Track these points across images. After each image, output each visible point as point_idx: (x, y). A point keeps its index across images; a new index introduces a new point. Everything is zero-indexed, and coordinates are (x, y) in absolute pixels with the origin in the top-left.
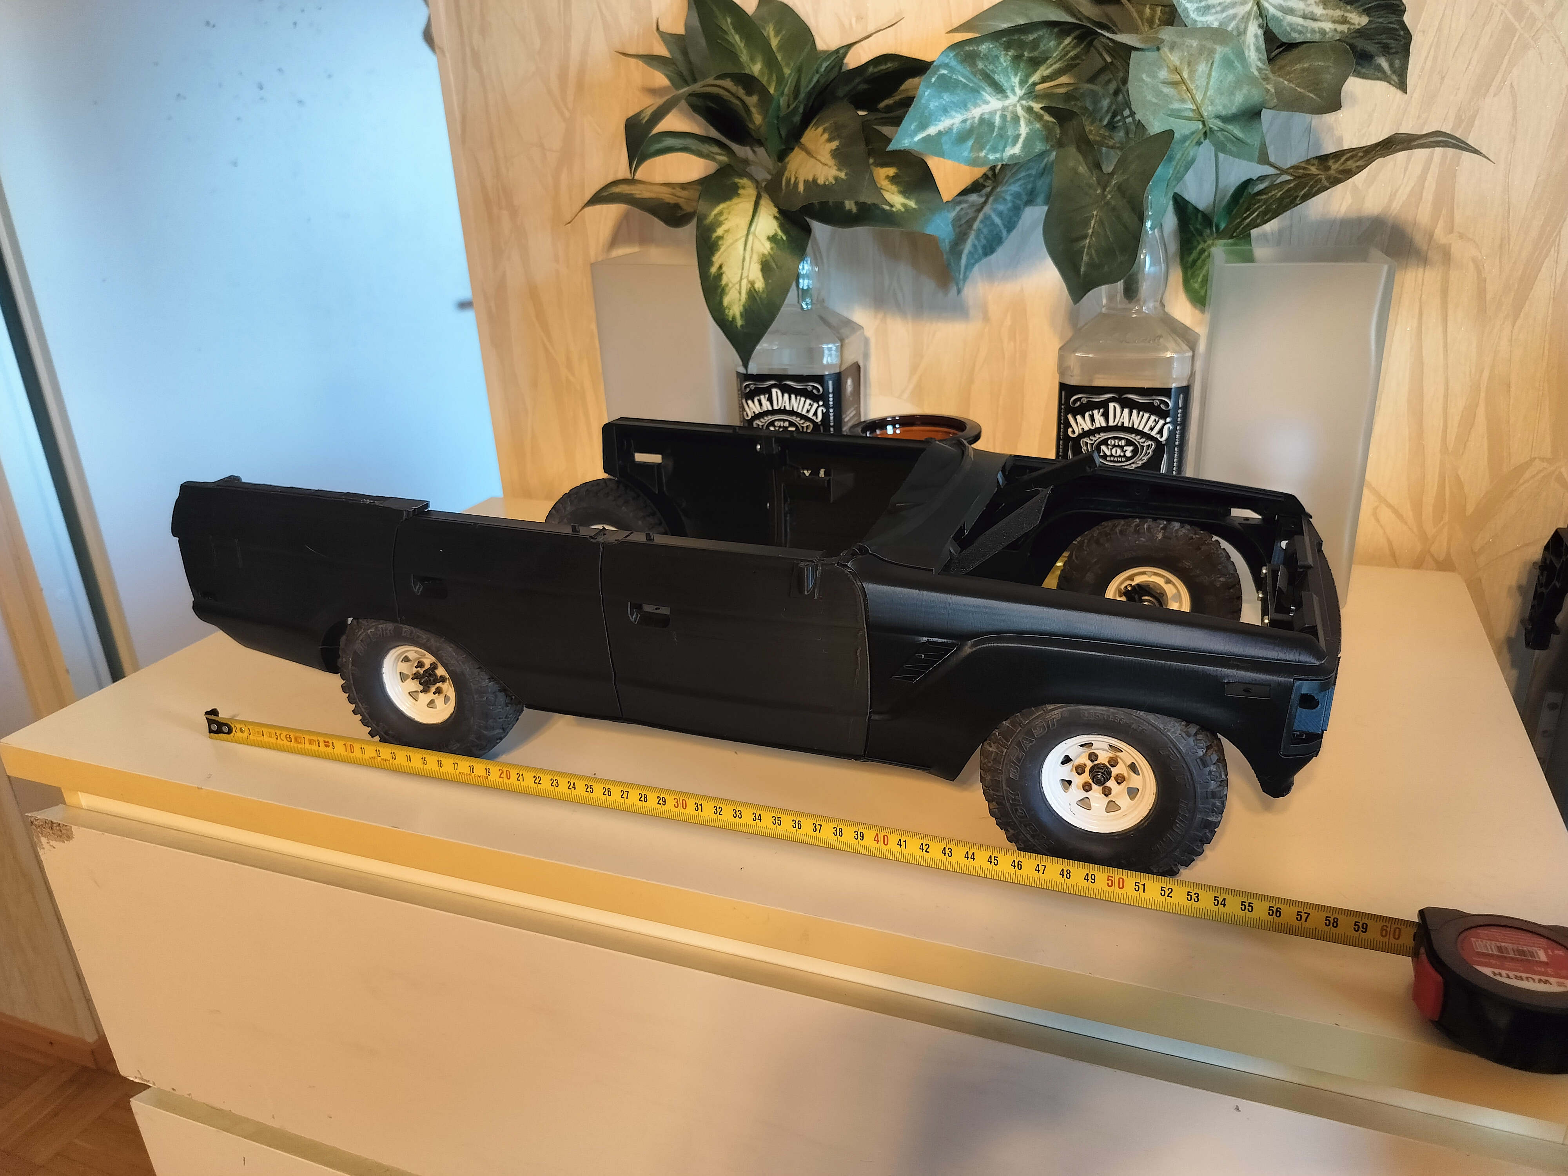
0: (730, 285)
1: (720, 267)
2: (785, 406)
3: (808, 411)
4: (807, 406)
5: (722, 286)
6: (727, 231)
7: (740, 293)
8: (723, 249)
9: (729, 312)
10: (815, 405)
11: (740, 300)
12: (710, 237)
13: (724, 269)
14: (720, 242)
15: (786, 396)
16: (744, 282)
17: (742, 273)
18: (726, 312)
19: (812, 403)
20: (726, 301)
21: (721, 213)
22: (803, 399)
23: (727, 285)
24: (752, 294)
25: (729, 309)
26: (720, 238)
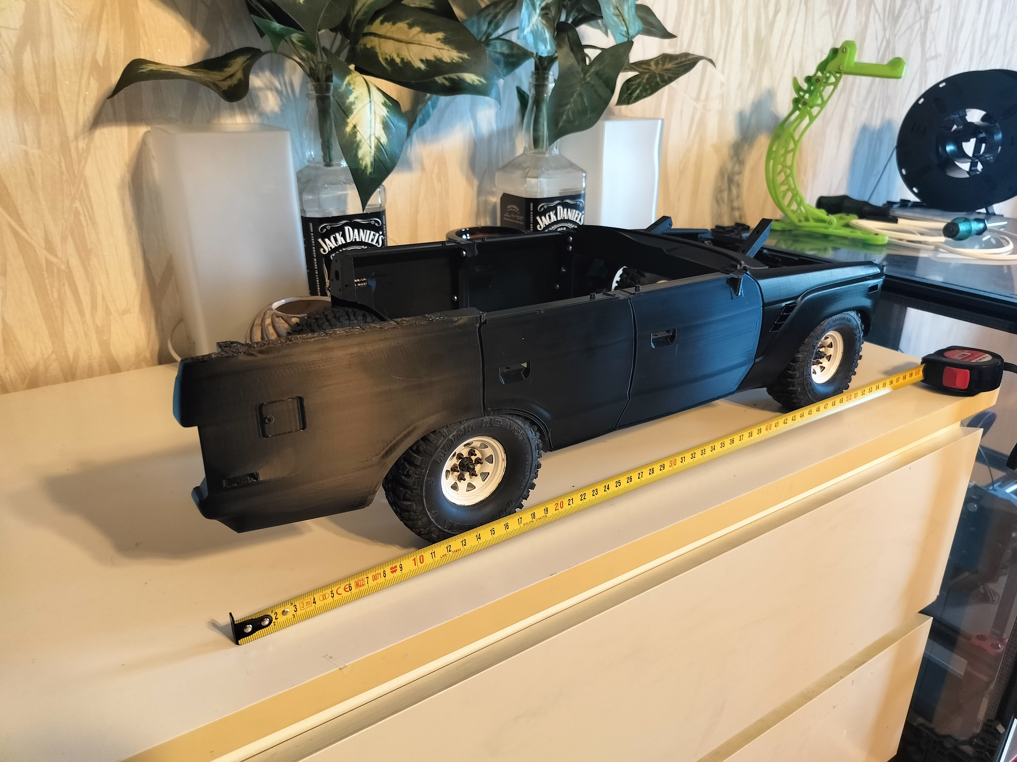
0: (363, 141)
1: (355, 127)
2: (355, 239)
3: (372, 240)
4: (372, 236)
5: (358, 141)
6: (356, 98)
7: (371, 147)
8: (355, 112)
9: (362, 163)
10: (377, 235)
11: (371, 152)
12: (345, 103)
13: (358, 128)
14: (353, 107)
15: (356, 231)
16: (373, 138)
17: (371, 131)
18: (361, 163)
19: (375, 233)
20: (360, 154)
21: (349, 84)
22: (368, 232)
23: (360, 141)
24: (379, 147)
25: (363, 160)
26: (353, 103)
